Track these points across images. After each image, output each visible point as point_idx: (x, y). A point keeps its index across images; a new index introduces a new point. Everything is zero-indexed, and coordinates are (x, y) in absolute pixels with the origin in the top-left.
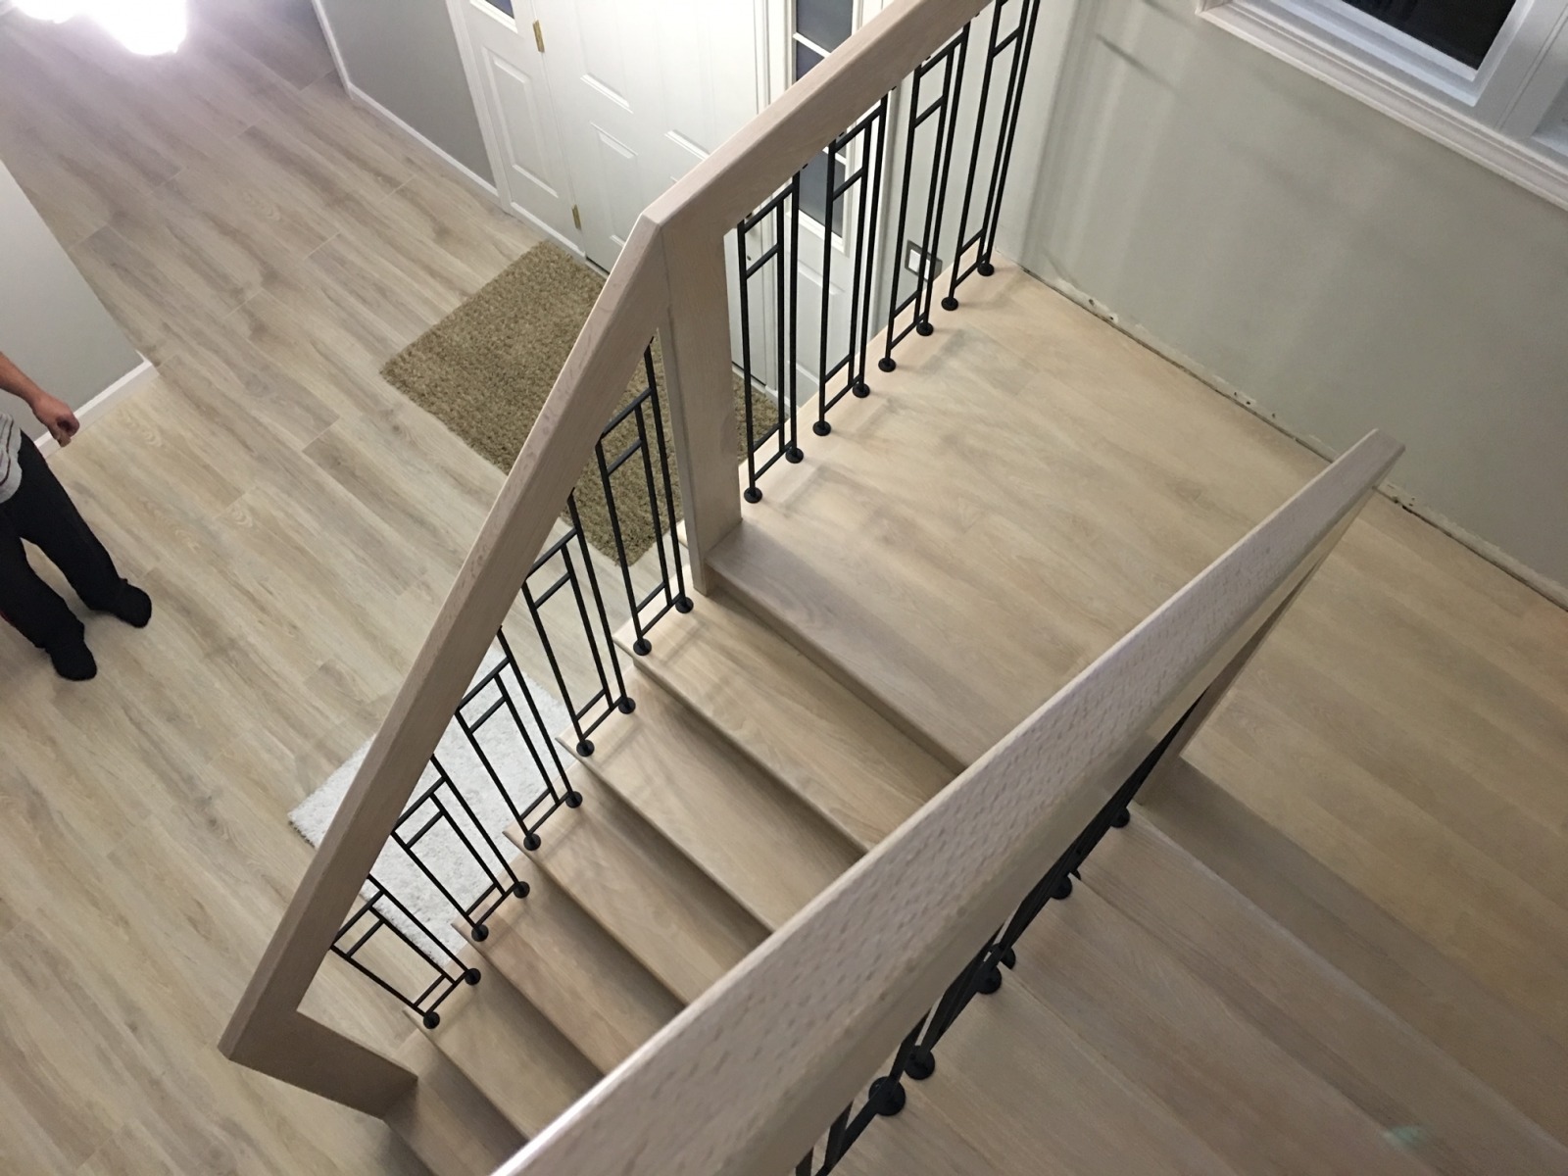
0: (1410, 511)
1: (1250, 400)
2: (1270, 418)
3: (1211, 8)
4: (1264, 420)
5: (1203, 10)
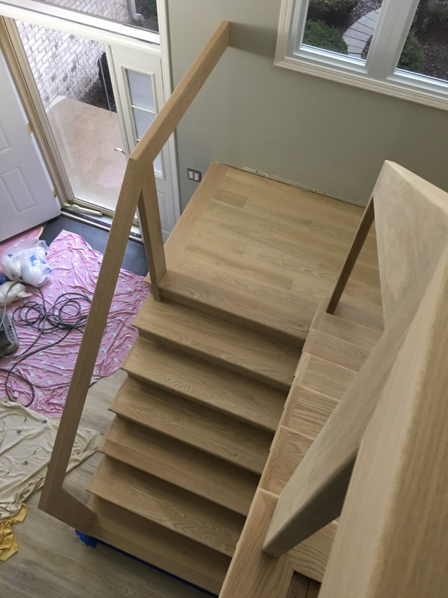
1: (317, 190)
2: (325, 194)
3: (279, 61)
4: (322, 195)
5: (276, 63)
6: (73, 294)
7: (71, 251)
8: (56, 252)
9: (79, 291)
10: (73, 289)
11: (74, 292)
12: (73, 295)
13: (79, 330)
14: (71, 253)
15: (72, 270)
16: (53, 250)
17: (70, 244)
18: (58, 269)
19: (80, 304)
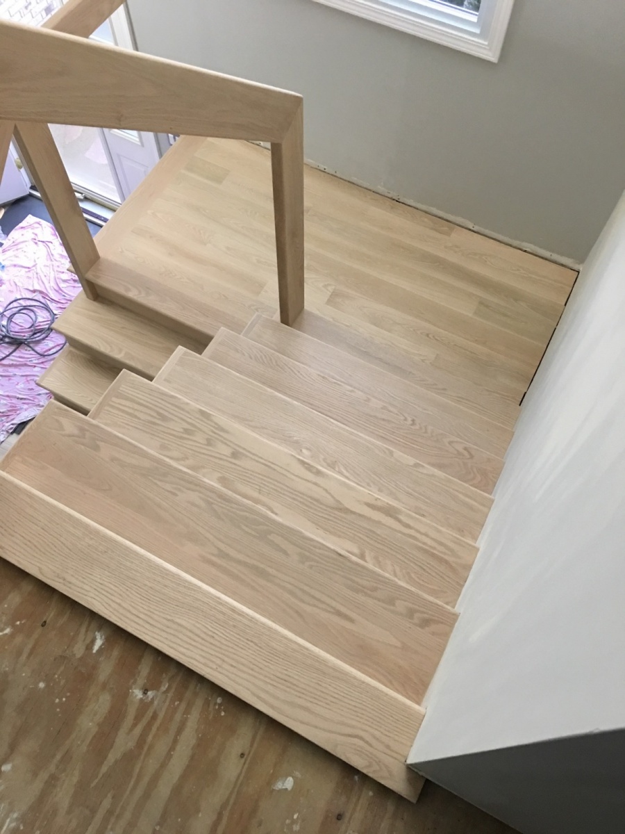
0: (399, 202)
1: (325, 167)
2: (335, 174)
4: (332, 175)
6: (29, 299)
7: (36, 243)
8: (15, 244)
9: (39, 297)
10: (30, 292)
11: (30, 297)
12: (30, 301)
13: (30, 347)
14: (35, 245)
15: (34, 268)
16: (12, 240)
17: (36, 235)
18: (15, 266)
19: (37, 314)
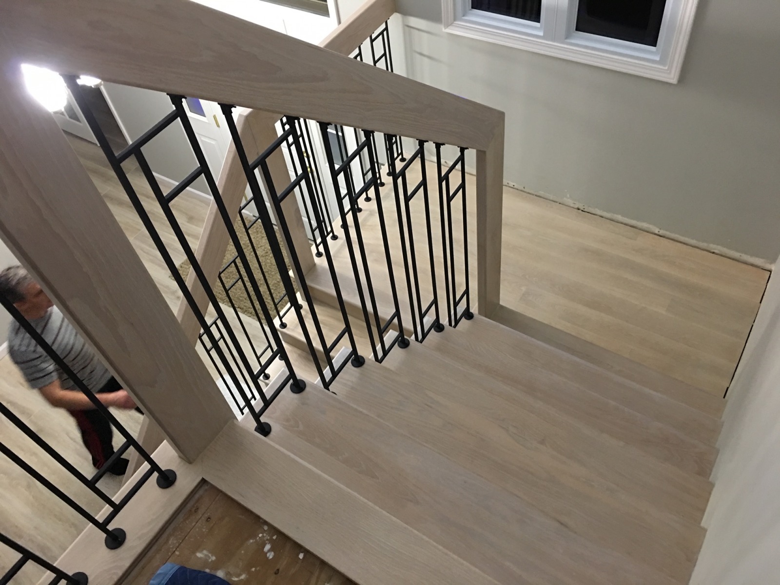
0: (584, 212)
1: (514, 184)
2: (523, 189)
3: (447, 27)
4: (521, 191)
5: (445, 29)
